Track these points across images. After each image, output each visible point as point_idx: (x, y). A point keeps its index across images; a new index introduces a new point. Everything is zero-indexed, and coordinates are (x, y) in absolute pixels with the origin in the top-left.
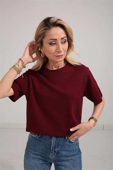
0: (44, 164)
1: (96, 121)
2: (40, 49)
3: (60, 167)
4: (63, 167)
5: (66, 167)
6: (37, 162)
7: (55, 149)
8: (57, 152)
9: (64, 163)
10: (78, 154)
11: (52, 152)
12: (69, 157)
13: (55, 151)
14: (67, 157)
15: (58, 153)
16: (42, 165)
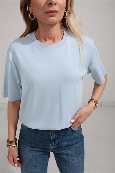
0: (42, 154)
2: (29, 9)
3: (62, 156)
4: (64, 156)
5: (68, 156)
6: (34, 153)
7: (55, 141)
8: (57, 143)
9: (65, 152)
11: (52, 144)
13: (55, 143)
15: (58, 145)
16: (40, 156)
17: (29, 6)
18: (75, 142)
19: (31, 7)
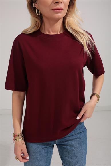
1: (98, 97)
2: (35, 5)
4: (68, 147)
5: (72, 147)
9: (69, 143)
10: (83, 132)
12: (75, 136)
14: (73, 136)
16: (45, 149)
17: (35, 3)
18: (79, 132)
19: (37, 3)
